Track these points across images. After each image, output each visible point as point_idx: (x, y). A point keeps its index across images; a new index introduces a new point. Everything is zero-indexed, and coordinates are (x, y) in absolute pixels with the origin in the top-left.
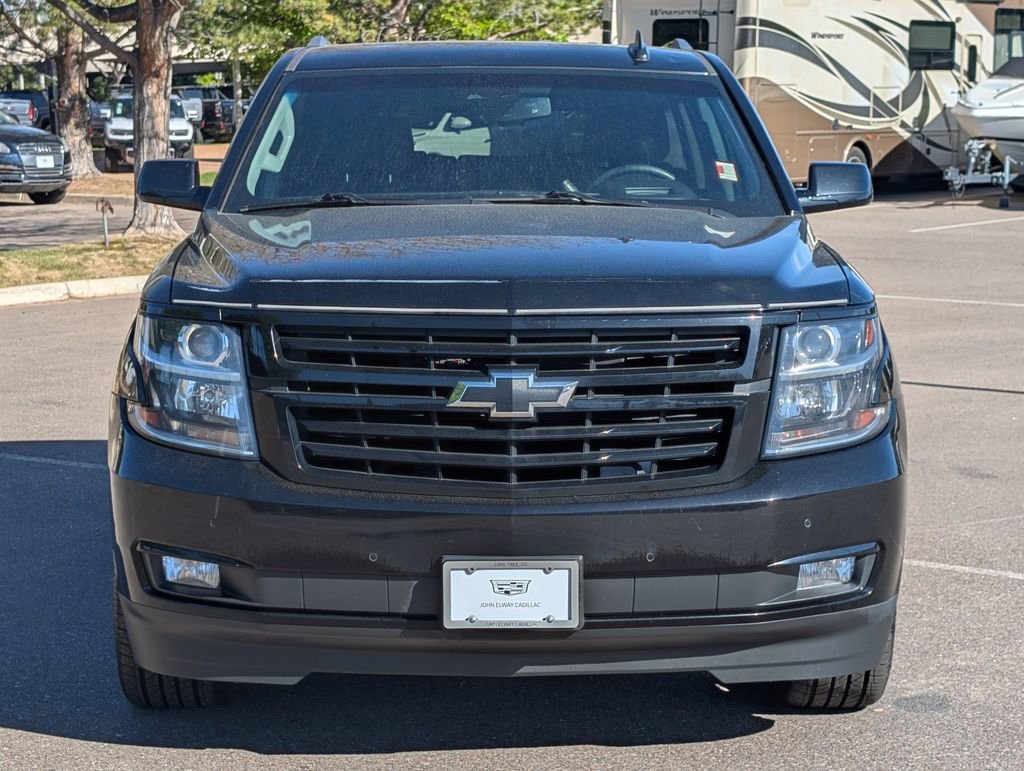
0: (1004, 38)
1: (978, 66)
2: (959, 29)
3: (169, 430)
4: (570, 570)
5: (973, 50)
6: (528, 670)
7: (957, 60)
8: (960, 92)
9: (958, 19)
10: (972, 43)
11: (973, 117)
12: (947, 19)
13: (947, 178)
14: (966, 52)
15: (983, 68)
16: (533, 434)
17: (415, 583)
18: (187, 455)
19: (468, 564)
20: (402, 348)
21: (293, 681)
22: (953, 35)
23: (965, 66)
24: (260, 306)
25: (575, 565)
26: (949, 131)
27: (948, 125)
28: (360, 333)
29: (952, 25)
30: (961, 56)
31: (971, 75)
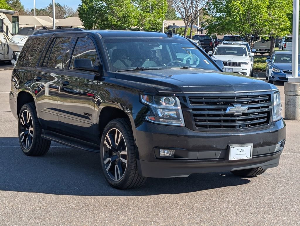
0: (14, 24)
1: (9, 32)
2: (4, 21)
3: (160, 121)
4: (251, 146)
5: (7, 27)
6: (234, 169)
7: (4, 30)
8: (5, 38)
9: (4, 18)
10: (7, 25)
11: (17, 46)
12: (1, 18)
13: (12, 62)
14: (6, 27)
15: (10, 32)
16: (240, 118)
17: (221, 151)
18: (167, 126)
19: (234, 146)
20: (215, 100)
21: (187, 176)
22: (3, 23)
23: (6, 31)
24: (184, 92)
25: (252, 145)
26: (3, 49)
27: (2, 48)
28: (206, 97)
29: (2, 20)
30: (5, 29)
31: (7, 34)
